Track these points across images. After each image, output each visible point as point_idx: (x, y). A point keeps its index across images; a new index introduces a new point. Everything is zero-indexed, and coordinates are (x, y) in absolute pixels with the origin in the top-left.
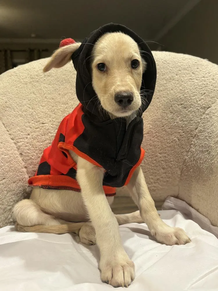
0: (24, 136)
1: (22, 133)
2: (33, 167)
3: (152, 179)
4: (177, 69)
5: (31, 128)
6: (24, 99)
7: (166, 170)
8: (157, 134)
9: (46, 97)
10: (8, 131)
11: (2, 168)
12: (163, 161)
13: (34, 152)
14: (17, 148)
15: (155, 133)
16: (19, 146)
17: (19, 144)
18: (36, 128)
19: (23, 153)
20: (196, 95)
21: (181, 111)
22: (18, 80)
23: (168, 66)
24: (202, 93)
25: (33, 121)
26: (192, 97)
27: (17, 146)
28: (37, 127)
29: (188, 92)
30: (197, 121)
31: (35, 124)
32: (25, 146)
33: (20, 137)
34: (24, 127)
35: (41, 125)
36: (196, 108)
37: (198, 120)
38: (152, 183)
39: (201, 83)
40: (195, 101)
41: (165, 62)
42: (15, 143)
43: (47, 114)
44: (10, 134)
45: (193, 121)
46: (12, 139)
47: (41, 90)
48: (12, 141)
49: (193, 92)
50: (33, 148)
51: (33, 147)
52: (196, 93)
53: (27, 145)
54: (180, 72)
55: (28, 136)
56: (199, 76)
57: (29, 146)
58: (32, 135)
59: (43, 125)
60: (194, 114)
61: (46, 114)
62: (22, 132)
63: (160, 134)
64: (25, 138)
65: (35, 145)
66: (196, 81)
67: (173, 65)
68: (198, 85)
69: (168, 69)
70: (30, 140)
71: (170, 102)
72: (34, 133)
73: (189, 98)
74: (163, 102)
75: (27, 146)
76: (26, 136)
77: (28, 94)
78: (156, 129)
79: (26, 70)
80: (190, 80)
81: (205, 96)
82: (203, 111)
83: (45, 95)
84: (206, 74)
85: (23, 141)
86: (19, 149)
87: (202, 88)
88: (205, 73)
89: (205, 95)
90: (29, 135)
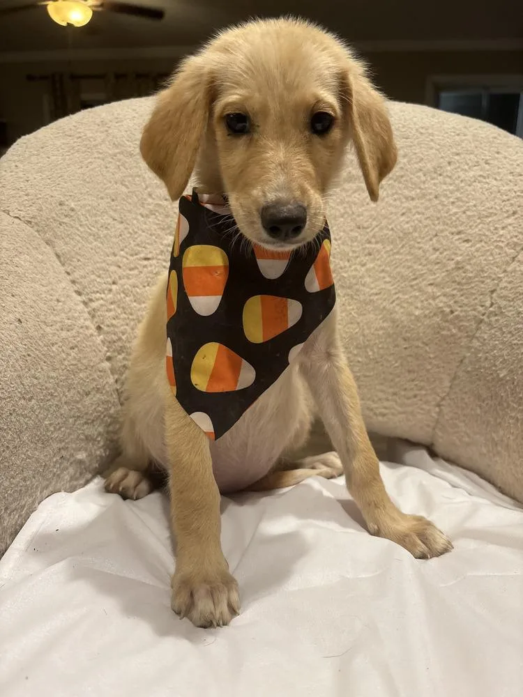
0: (104, 286)
1: (98, 280)
2: (124, 359)
3: (382, 391)
4: (451, 150)
5: (120, 267)
6: (102, 198)
7: (416, 374)
8: (400, 295)
9: (150, 195)
10: (68, 274)
11: (63, 365)
12: (410, 356)
13: (127, 325)
14: (89, 313)
15: (396, 293)
16: (94, 310)
17: (94, 305)
18: (131, 269)
19: (102, 326)
20: (496, 214)
21: (457, 247)
22: (84, 149)
23: (432, 140)
24: (508, 211)
25: (122, 250)
26: (485, 219)
27: (90, 309)
28: (132, 266)
29: (475, 206)
30: (495, 274)
31: (128, 259)
32: (107, 311)
33: (95, 290)
34: (104, 265)
35: (141, 262)
36: (495, 244)
37: (498, 272)
38: (380, 399)
39: (507, 188)
40: (492, 228)
41: (423, 131)
42: (85, 303)
43: (154, 234)
44: (73, 282)
45: (486, 272)
46: (79, 293)
47: (139, 176)
48: (79, 298)
49: (488, 208)
50: (124, 315)
51: (125, 313)
52: (496, 209)
53: (112, 307)
54: (457, 157)
55: (114, 287)
56: (500, 170)
57: (115, 310)
58: (123, 286)
59: (146, 263)
60: (491, 258)
61: (151, 235)
62: (99, 277)
63: (406, 297)
64: (106, 292)
65: (130, 308)
66: (494, 182)
67: (443, 140)
68: (499, 192)
69: (432, 148)
70: (119, 296)
71: (433, 226)
72: (126, 280)
73: (479, 221)
74: (417, 224)
75: (111, 310)
76: (109, 286)
77: (110, 185)
78: (399, 286)
79: (100, 124)
80: (481, 179)
81: (516, 218)
82: (511, 253)
83: (149, 190)
84: (518, 165)
85: (102, 299)
86: (93, 317)
87: (508, 200)
88: (515, 163)
89: (516, 216)
90: (114, 283)
